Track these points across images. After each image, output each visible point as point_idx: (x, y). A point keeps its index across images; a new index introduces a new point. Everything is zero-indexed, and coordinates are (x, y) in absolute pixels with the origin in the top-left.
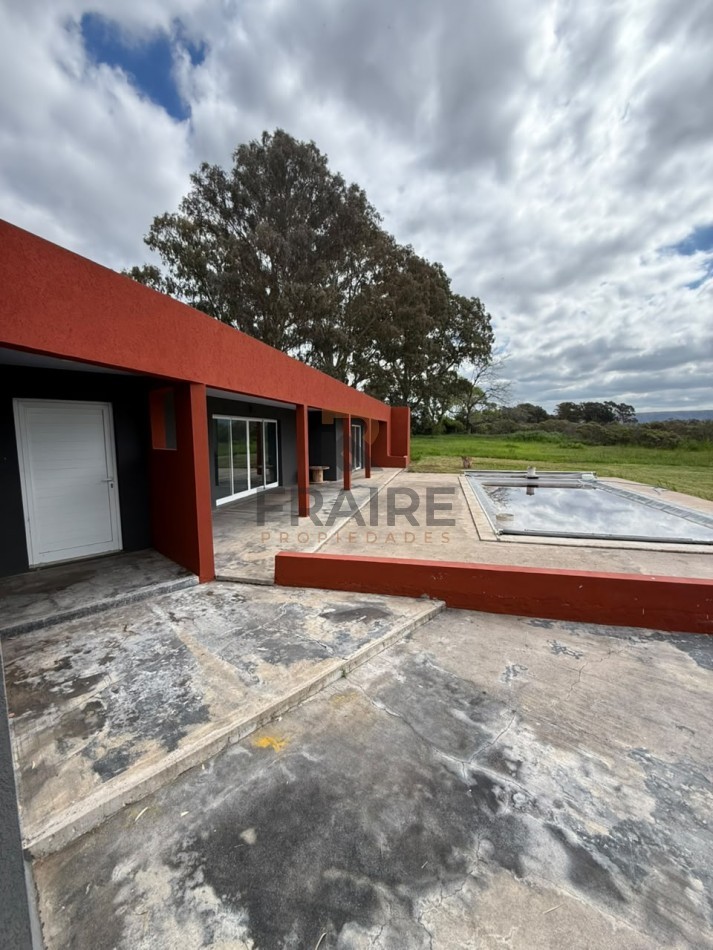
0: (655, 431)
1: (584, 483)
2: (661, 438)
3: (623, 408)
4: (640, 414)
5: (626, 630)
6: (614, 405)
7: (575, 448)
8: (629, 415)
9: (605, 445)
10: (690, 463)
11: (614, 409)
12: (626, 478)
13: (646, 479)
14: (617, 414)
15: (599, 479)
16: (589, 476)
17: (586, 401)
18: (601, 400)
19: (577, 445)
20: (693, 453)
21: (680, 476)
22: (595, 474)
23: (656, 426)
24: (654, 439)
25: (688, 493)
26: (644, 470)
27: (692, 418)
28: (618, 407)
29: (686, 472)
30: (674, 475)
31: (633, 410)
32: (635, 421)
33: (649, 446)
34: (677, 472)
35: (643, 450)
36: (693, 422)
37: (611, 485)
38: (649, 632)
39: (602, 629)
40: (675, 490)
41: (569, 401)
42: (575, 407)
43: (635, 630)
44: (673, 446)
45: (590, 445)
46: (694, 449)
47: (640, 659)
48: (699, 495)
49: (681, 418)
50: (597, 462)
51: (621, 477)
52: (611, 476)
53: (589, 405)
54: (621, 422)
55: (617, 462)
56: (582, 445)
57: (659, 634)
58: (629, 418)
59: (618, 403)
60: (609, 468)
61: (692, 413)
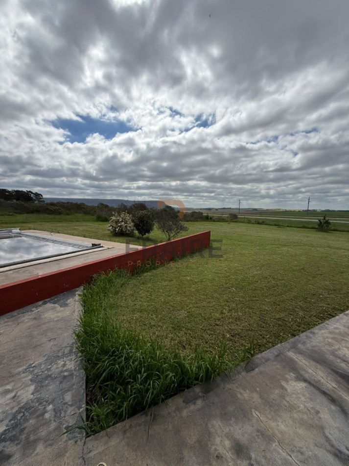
0: (52, 206)
1: (13, 235)
2: (55, 210)
3: (37, 195)
4: (46, 198)
5: (29, 307)
6: (32, 193)
7: (9, 215)
8: (40, 198)
9: (28, 213)
10: (66, 220)
11: (32, 195)
12: (37, 230)
13: (47, 229)
14: (34, 198)
15: (22, 231)
16: (16, 231)
17: (16, 189)
18: (24, 190)
19: (11, 213)
20: (68, 216)
21: (62, 226)
22: (20, 229)
23: (52, 204)
24: (51, 210)
25: (65, 234)
26: (47, 225)
27: (68, 201)
28: (34, 194)
29: (65, 224)
30: (60, 226)
31: (42, 196)
32: (44, 201)
33: (49, 214)
34: (61, 225)
35: (47, 215)
36: (68, 203)
37: (29, 234)
38: (40, 303)
39: (15, 313)
40: (59, 233)
41: (4, 188)
42: (8, 192)
43: (33, 305)
44: (60, 213)
45: (20, 213)
46: (68, 214)
47: (35, 318)
48: (68, 234)
49: (64, 201)
50: (23, 223)
51: (35, 229)
52: (30, 229)
53: (17, 192)
54: (36, 202)
55: (34, 222)
56: (14, 214)
57: (45, 301)
58: (41, 200)
59: (34, 192)
60: (30, 225)
61: (67, 199)
